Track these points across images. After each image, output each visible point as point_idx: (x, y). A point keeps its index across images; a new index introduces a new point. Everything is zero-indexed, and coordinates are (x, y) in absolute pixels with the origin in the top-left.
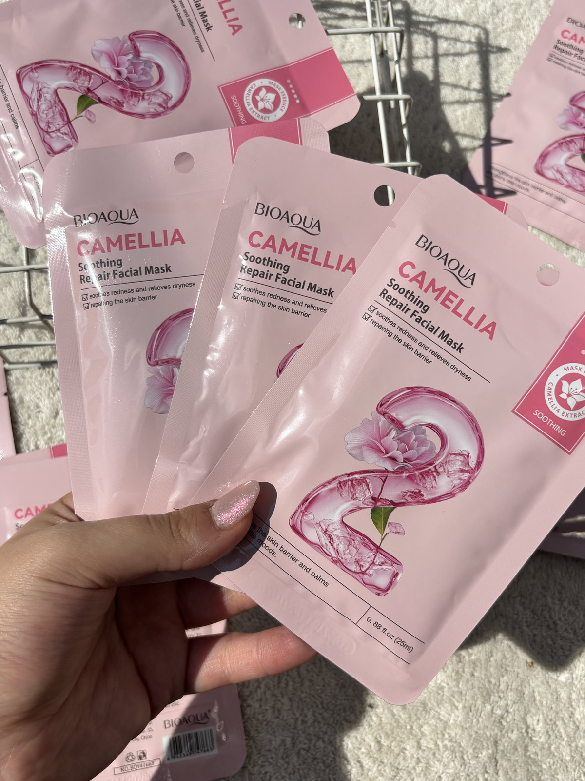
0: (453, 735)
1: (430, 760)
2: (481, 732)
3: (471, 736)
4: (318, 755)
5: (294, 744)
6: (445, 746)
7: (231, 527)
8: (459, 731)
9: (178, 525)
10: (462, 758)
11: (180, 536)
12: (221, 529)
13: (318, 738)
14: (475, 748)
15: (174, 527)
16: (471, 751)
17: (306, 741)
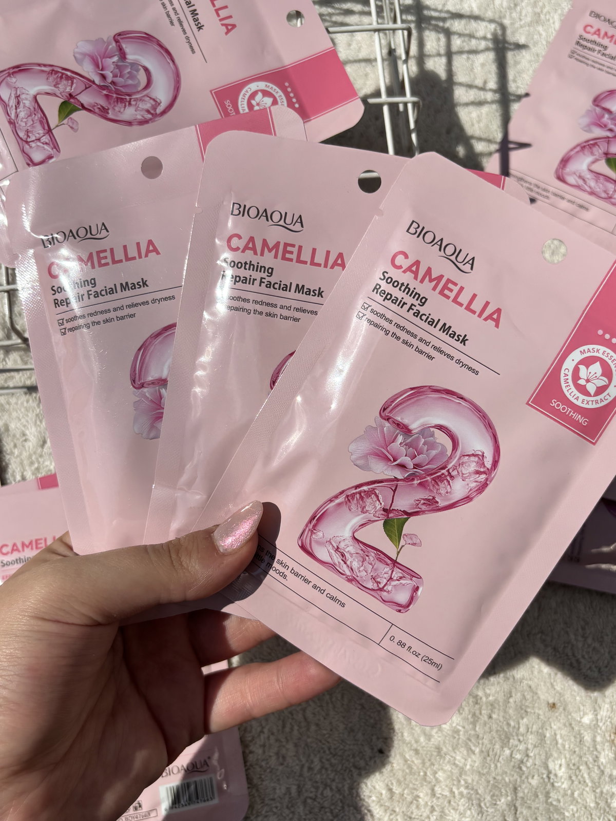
0: (470, 781)
1: (446, 808)
2: (499, 778)
3: (488, 782)
4: (326, 804)
5: (299, 792)
6: (461, 794)
7: (234, 552)
8: (476, 778)
9: (178, 553)
10: (480, 806)
11: (181, 565)
12: (224, 555)
13: (326, 786)
14: (493, 796)
15: (174, 556)
16: (488, 798)
17: (313, 790)
